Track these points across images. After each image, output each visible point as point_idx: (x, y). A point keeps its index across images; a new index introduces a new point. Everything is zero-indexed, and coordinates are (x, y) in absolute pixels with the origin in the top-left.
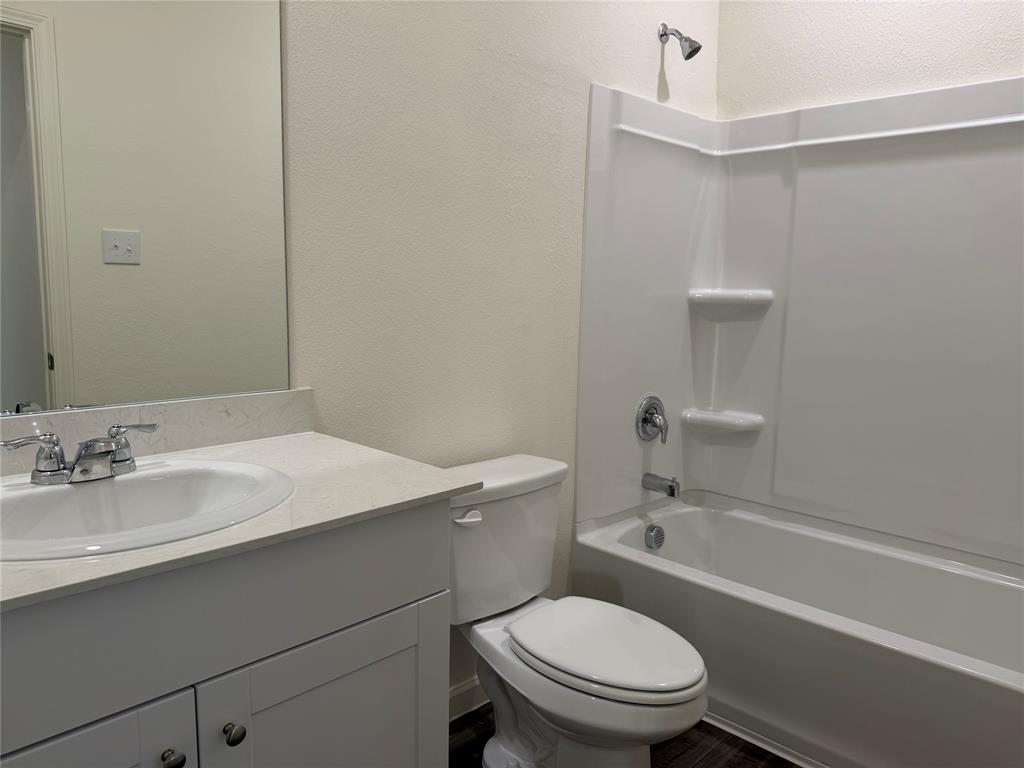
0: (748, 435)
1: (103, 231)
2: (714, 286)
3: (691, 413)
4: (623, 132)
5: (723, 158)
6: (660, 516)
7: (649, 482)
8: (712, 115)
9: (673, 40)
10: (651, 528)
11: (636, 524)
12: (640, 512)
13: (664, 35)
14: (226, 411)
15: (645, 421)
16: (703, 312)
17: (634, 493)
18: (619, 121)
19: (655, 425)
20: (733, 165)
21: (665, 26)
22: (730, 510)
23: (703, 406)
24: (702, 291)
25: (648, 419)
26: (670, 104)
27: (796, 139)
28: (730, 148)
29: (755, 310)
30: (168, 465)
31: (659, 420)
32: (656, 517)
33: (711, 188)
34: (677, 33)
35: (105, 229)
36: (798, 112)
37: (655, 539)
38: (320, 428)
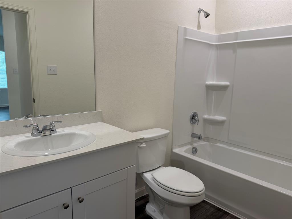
0: (222, 123)
1: (47, 66)
2: (213, 81)
3: (206, 116)
4: (187, 39)
5: (216, 45)
6: (196, 145)
7: (193, 135)
8: (213, 33)
9: (202, 13)
10: (194, 148)
11: (189, 147)
12: (191, 143)
13: (199, 11)
14: (79, 117)
15: (192, 118)
16: (210, 88)
17: (189, 138)
18: (186, 36)
19: (195, 120)
20: (219, 47)
21: (200, 8)
22: (216, 143)
23: (209, 115)
24: (210, 82)
25: (193, 118)
26: (200, 31)
27: (237, 40)
28: (218, 42)
29: (224, 88)
30: (65, 132)
31: (196, 118)
32: (195, 145)
33: (213, 54)
34: (203, 11)
35: (48, 65)
36: (238, 32)
37: (195, 151)
38: (104, 121)
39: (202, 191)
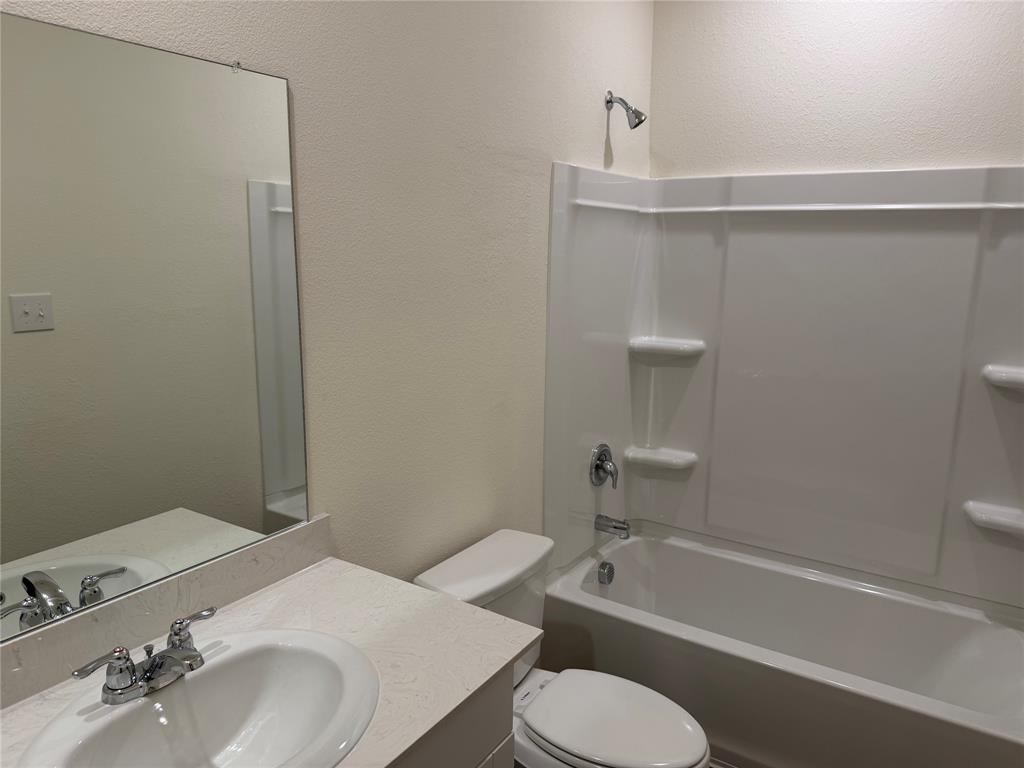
0: (684, 472)
1: (10, 298)
2: (650, 335)
3: (633, 452)
4: (579, 207)
5: (657, 216)
6: (608, 551)
7: (602, 524)
8: (645, 174)
9: (617, 106)
10: (603, 565)
11: (590, 565)
12: (593, 552)
13: (609, 103)
14: (255, 560)
15: (598, 467)
16: (642, 358)
17: (586, 534)
18: (575, 196)
19: (605, 471)
20: (665, 222)
21: (610, 93)
22: (665, 538)
23: (641, 444)
24: (642, 340)
25: (600, 467)
26: (612, 171)
27: (728, 204)
28: (665, 206)
29: (686, 360)
30: (228, 647)
31: (609, 466)
32: (606, 553)
33: (646, 242)
34: (623, 102)
35: (12, 295)
36: (730, 179)
37: (606, 574)
38: (337, 555)
39: (704, 756)
